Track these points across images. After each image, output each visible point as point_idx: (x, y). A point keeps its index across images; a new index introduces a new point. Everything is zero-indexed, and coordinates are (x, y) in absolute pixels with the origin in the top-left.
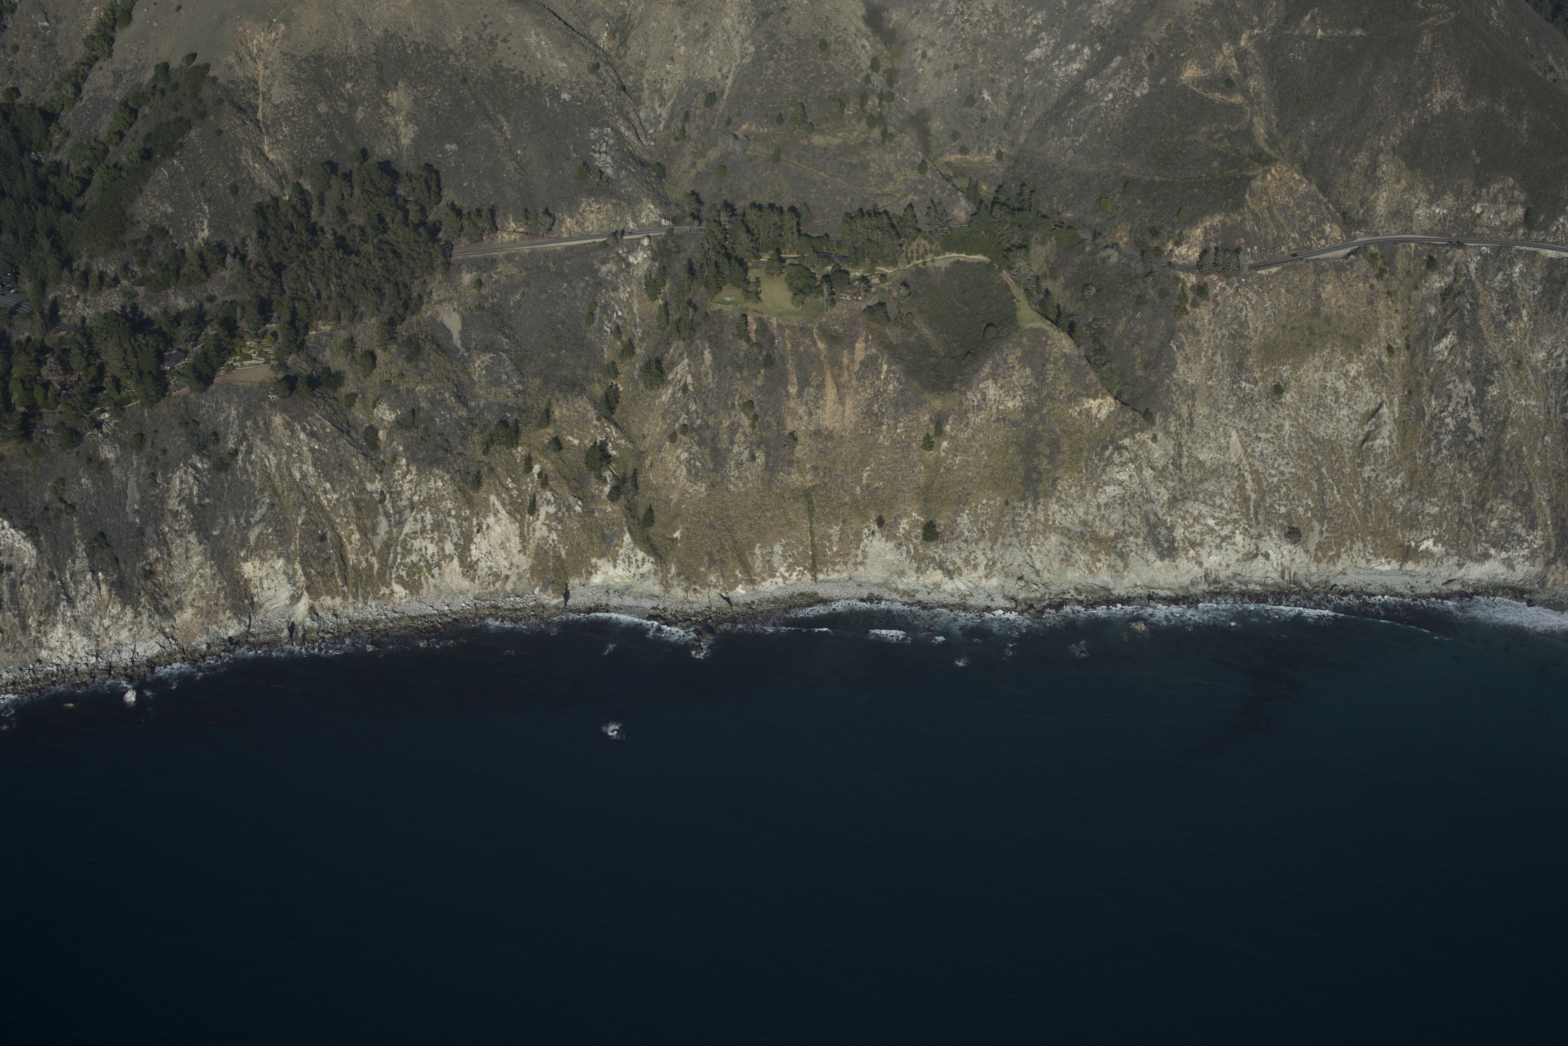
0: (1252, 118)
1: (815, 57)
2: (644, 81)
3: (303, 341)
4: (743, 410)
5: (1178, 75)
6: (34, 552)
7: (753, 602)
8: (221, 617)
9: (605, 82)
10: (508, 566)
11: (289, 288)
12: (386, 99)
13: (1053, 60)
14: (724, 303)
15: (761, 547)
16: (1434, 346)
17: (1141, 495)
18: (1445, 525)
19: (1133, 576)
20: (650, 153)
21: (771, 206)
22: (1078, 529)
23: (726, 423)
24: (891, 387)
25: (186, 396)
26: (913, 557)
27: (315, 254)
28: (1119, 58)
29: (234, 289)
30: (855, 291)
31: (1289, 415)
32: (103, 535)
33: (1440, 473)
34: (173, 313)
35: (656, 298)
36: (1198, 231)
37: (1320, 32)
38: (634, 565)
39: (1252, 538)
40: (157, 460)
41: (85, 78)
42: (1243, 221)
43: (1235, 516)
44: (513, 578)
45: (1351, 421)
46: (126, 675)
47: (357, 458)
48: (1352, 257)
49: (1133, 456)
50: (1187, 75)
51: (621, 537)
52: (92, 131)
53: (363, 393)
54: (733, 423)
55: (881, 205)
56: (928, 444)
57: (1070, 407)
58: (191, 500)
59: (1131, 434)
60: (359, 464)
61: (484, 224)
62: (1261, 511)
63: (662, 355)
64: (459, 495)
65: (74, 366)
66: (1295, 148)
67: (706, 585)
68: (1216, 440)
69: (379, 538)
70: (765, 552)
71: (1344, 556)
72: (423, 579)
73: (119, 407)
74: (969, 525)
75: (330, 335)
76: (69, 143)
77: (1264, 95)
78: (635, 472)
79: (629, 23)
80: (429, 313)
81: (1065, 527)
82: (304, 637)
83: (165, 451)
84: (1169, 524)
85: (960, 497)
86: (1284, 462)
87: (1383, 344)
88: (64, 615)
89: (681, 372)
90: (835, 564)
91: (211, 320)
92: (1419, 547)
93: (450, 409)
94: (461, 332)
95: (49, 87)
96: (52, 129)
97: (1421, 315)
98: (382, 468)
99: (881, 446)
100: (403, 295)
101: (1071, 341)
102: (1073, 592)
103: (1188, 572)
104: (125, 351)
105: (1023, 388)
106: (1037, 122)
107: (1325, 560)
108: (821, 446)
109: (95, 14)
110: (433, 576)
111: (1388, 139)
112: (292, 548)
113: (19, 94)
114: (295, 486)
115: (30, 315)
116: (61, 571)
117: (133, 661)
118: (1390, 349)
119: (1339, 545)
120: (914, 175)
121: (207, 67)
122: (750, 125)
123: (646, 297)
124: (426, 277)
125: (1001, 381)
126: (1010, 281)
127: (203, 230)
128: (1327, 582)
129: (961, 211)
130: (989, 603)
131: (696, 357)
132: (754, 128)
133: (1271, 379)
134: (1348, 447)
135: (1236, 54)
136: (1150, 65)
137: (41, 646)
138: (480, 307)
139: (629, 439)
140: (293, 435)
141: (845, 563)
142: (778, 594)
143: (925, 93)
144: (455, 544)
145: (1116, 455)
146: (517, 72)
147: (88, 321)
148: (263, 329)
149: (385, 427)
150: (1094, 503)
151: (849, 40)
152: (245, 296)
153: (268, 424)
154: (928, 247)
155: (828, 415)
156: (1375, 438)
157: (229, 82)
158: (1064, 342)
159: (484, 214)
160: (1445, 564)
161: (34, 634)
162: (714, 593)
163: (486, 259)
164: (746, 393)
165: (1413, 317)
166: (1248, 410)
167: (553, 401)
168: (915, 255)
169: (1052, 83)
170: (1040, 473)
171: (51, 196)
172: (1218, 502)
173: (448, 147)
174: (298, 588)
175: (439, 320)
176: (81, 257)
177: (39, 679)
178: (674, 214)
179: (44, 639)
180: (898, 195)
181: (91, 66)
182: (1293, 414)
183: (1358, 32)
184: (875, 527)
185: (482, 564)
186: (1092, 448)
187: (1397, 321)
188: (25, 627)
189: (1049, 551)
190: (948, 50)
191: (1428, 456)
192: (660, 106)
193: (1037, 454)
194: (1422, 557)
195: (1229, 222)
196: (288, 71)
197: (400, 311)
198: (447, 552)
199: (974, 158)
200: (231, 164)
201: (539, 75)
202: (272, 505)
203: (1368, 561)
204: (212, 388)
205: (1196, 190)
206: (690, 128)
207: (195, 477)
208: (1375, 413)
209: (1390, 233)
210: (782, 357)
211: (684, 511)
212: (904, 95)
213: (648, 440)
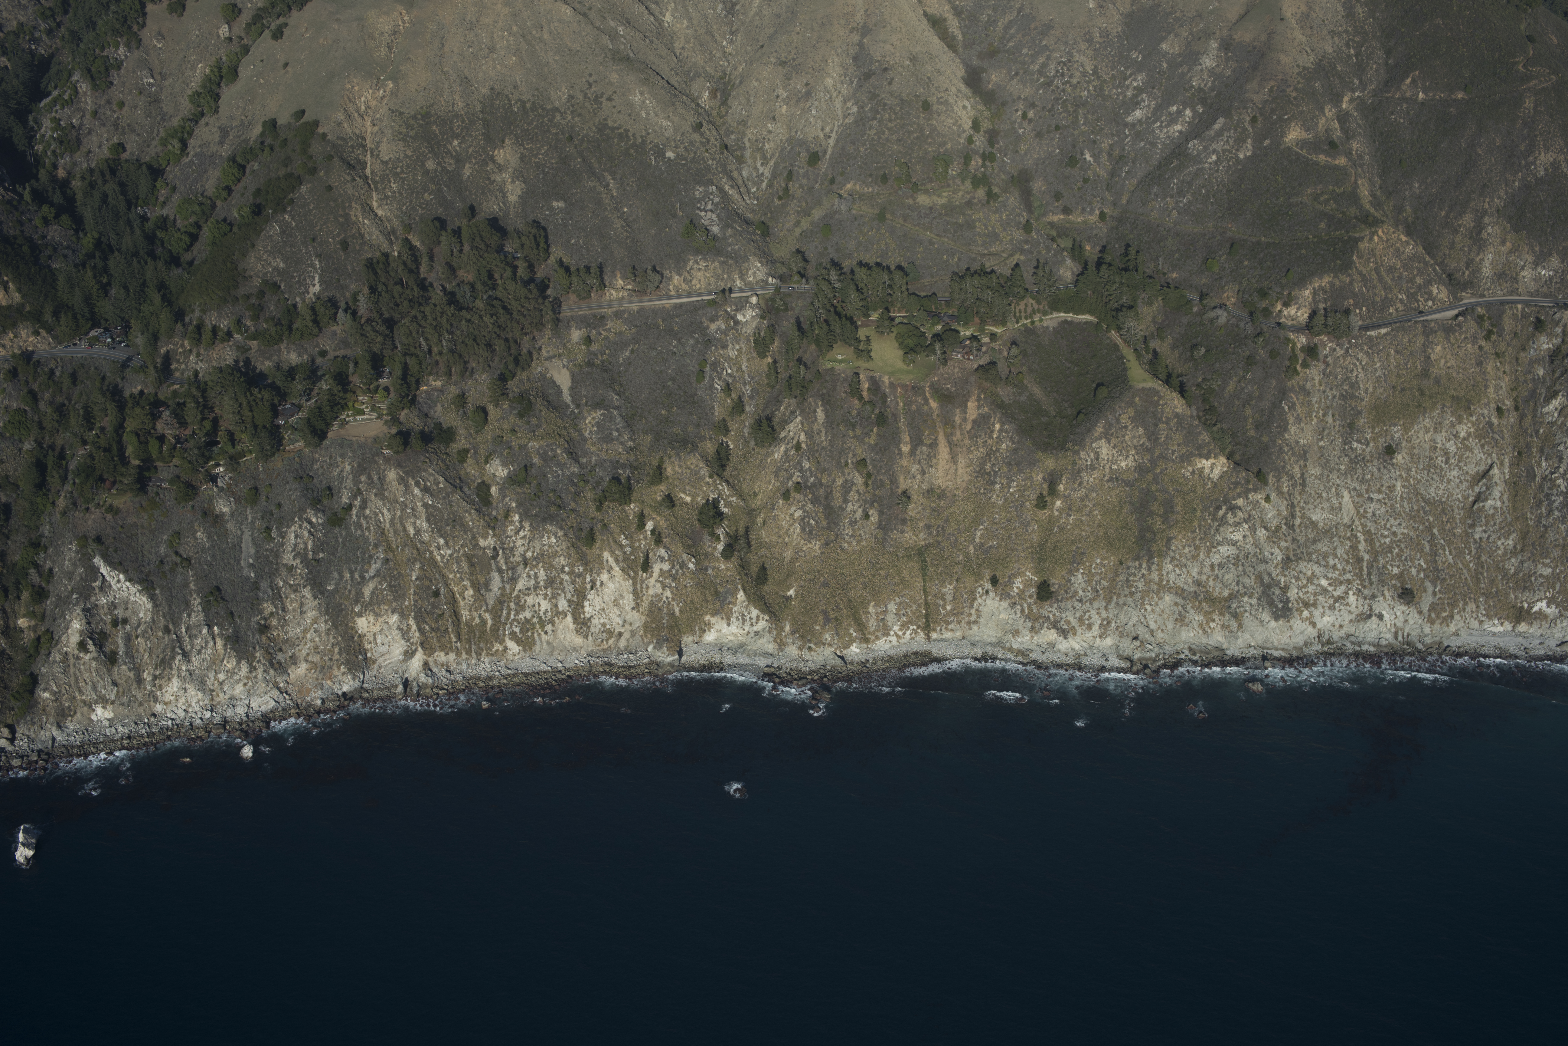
0: (1356, 181)
1: (918, 118)
2: (746, 140)
3: (415, 396)
4: (856, 468)
5: (1282, 137)
6: (150, 606)
7: (867, 661)
8: (336, 672)
9: (708, 141)
10: (621, 623)
11: (401, 343)
12: (493, 156)
13: (1155, 122)
14: (836, 361)
15: (875, 606)
16: (1543, 407)
17: (1255, 555)
18: (1558, 586)
19: (1247, 636)
20: (753, 211)
21: (878, 264)
22: (1192, 589)
23: (840, 482)
24: (1004, 446)
25: (300, 451)
26: (1027, 617)
27: (427, 310)
28: (1222, 120)
29: (345, 344)
30: (966, 350)
31: (1400, 476)
32: (218, 589)
33: (1552, 534)
34: (286, 367)
35: (765, 356)
36: (1307, 292)
37: (1421, 95)
38: (748, 623)
39: (1365, 598)
40: (272, 514)
41: (191, 134)
42: (1351, 282)
43: (1348, 576)
44: (627, 635)
45: (1461, 482)
46: (242, 730)
47: (470, 514)
48: (1460, 318)
49: (1247, 516)
50: (1290, 136)
51: (734, 594)
52: (199, 186)
53: (474, 448)
54: (846, 481)
55: (989, 265)
56: (1042, 503)
57: (1183, 467)
58: (306, 554)
59: (1245, 494)
60: (472, 520)
61: (592, 281)
62: (1374, 571)
63: (773, 413)
64: (572, 551)
65: (189, 420)
66: (1399, 209)
67: (820, 643)
68: (1328, 500)
69: (492, 594)
70: (879, 610)
71: (1457, 617)
72: (536, 635)
73: (234, 461)
74: (1083, 584)
75: (441, 391)
76: (176, 198)
77: (1367, 157)
78: (747, 529)
79: (729, 82)
80: (539, 369)
81: (1177, 587)
82: (418, 692)
83: (279, 505)
84: (1283, 584)
85: (1074, 556)
86: (1396, 523)
87: (1493, 405)
88: (179, 669)
89: (794, 430)
90: (948, 623)
91: (324, 375)
92: (1532, 608)
93: (562, 466)
94: (571, 389)
95: (154, 143)
96: (158, 184)
97: (1530, 377)
98: (494, 524)
99: (994, 505)
100: (513, 351)
101: (1183, 401)
102: (1187, 652)
103: (1302, 633)
104: (240, 406)
105: (1135, 448)
106: (1140, 183)
107: (1439, 621)
108: (933, 505)
109: (201, 71)
110: (546, 633)
111: (1493, 201)
112: (407, 603)
113: (124, 150)
114: (409, 542)
115: (143, 368)
116: (177, 625)
117: (247, 716)
118: (1499, 410)
119: (1453, 605)
120: (1019, 235)
121: (316, 123)
122: (855, 184)
123: (755, 354)
124: (536, 333)
125: (1114, 441)
126: (1119, 341)
127: (314, 285)
128: (1440, 643)
129: (1067, 271)
130: (1104, 663)
131: (809, 415)
132: (858, 187)
133: (1382, 440)
134: (1459, 509)
135: (1338, 116)
136: (1253, 127)
137: (156, 700)
138: (590, 364)
139: (740, 496)
140: (408, 490)
141: (959, 622)
142: (892, 652)
143: (1026, 154)
144: (569, 601)
145: (1230, 515)
146: (622, 130)
147: (201, 375)
148: (375, 384)
149: (498, 483)
150: (1207, 563)
151: (951, 101)
152: (357, 351)
153: (382, 479)
154: (1036, 307)
155: (940, 474)
156: (1486, 499)
157: (338, 138)
158: (1176, 402)
159: (592, 271)
160: (1559, 626)
161: (149, 688)
162: (828, 651)
163: (595, 316)
164: (859, 451)
165: (1522, 379)
166: (1360, 471)
167: (666, 458)
168: (1023, 315)
169: (1153, 145)
170: (1153, 533)
171: (159, 251)
172: (1331, 562)
173: (555, 204)
174: (412, 644)
175: (549, 376)
176: (193, 311)
177: (154, 734)
178: (781, 272)
179: (159, 693)
180: (1005, 255)
181: (197, 122)
182: (1404, 475)
183: (1460, 95)
184: (988, 586)
185: (595, 621)
186: (1205, 508)
187: (1505, 382)
188: (140, 681)
189: (1163, 611)
190: (1049, 111)
191: (1540, 517)
192: (762, 164)
193: (1151, 514)
194: (1535, 619)
195: (1337, 283)
196: (396, 128)
197: (511, 367)
198: (561, 609)
199: (1077, 218)
200: (341, 219)
201: (644, 133)
202: (387, 561)
203: (1481, 622)
204: (326, 442)
205: (1304, 251)
206: (793, 187)
207: (310, 532)
208: (1485, 474)
209: (1496, 295)
210: (894, 415)
211: (798, 569)
212: (1005, 155)
213: (759, 497)
